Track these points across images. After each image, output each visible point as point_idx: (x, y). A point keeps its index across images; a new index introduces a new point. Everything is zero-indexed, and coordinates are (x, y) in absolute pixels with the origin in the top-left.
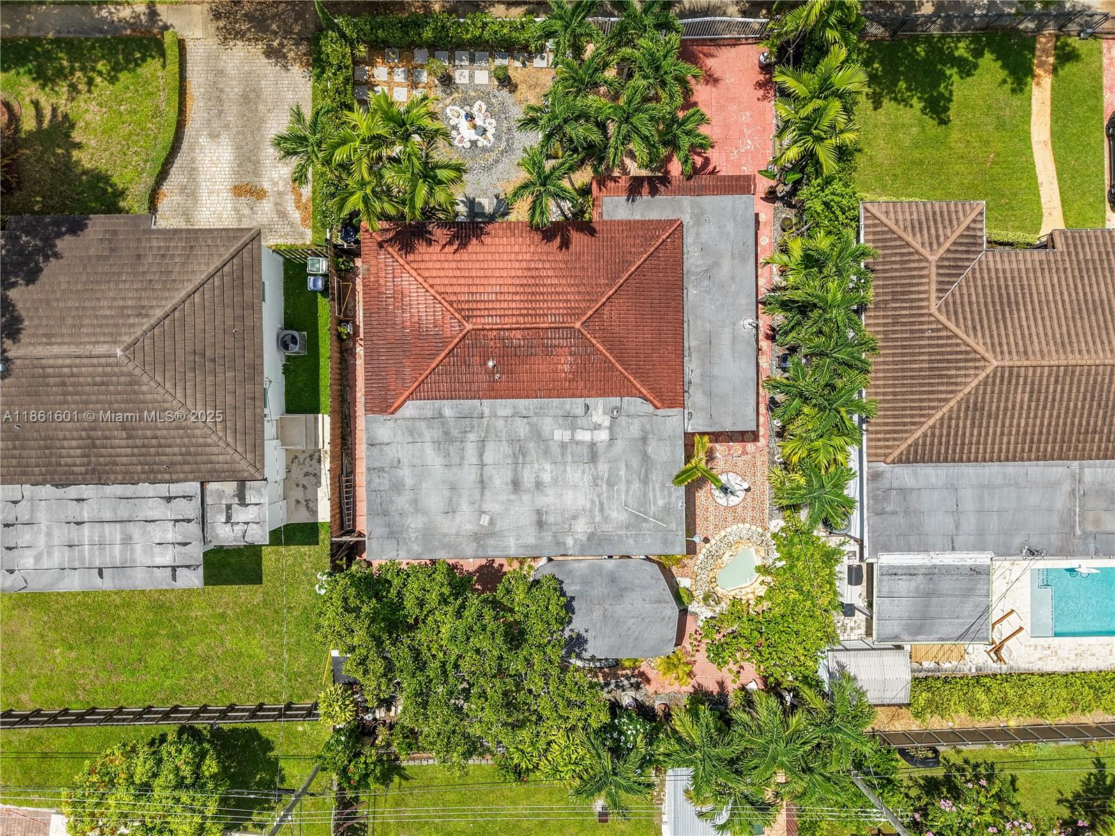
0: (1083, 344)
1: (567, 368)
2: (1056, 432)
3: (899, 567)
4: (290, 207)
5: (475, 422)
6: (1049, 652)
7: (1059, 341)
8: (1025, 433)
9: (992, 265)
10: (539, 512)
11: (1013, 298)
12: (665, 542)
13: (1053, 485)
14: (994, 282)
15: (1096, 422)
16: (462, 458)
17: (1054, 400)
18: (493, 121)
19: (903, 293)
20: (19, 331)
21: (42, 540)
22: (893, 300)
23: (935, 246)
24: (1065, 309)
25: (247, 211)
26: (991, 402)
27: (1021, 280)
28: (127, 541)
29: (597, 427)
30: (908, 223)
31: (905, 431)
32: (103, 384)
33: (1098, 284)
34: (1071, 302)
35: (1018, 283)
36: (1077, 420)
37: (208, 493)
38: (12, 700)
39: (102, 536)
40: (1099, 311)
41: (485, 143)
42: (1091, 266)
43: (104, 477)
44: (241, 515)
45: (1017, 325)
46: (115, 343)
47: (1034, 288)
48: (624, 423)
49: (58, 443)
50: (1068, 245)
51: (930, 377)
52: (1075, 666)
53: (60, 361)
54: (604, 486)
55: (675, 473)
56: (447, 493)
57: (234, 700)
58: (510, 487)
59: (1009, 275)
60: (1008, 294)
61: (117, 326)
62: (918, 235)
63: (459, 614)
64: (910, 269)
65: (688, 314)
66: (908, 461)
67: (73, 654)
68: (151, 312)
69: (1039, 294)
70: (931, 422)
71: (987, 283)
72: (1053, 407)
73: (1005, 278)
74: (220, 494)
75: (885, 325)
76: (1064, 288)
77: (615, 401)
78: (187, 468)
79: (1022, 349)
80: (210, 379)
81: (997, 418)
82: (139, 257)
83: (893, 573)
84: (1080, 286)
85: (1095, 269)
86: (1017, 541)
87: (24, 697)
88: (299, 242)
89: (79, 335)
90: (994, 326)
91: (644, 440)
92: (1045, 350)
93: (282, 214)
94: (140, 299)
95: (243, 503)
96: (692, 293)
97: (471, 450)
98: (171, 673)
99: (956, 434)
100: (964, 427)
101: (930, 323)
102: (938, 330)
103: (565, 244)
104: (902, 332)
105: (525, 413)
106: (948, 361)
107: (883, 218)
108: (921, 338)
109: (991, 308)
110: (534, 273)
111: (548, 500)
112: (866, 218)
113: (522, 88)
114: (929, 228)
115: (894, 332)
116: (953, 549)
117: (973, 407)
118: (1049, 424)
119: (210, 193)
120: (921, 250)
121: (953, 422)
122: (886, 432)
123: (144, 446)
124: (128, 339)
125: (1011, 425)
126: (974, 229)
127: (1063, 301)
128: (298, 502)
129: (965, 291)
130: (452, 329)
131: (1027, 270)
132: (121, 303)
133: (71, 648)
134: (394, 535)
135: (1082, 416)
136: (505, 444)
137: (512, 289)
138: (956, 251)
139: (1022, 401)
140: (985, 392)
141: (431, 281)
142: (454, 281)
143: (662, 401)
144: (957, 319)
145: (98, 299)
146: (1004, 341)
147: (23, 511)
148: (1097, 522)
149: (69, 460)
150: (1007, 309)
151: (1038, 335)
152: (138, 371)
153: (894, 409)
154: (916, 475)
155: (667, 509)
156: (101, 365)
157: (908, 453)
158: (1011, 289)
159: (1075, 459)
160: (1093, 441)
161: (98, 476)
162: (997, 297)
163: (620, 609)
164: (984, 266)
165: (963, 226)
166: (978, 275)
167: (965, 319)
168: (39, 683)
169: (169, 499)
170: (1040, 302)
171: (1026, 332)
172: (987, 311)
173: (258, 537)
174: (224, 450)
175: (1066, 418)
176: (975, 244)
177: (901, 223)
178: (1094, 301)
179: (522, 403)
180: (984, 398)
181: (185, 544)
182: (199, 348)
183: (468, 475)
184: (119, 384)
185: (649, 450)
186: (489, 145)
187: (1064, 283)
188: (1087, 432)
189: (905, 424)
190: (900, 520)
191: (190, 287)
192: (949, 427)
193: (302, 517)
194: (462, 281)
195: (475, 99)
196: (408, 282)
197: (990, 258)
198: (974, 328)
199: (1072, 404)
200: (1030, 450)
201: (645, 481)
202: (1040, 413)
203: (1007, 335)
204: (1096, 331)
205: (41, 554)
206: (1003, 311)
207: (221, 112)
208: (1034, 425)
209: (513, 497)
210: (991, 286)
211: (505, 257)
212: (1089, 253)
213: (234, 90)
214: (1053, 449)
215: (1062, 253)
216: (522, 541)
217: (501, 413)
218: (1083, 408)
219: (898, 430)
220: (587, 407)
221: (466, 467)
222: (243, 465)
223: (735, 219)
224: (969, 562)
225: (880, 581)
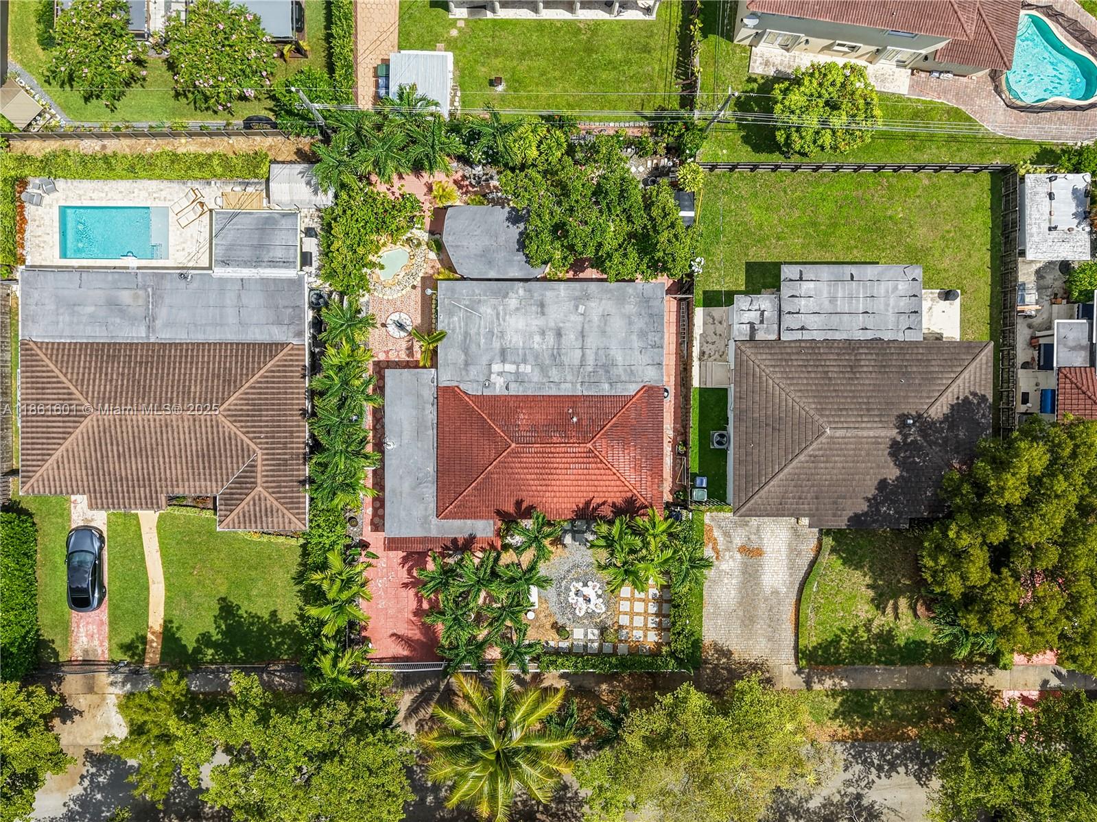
0: (152, 426)
1: (522, 416)
2: (169, 363)
3: (282, 267)
4: (721, 540)
5: (587, 379)
6: (155, 195)
7: (169, 428)
8: (191, 363)
9: (214, 484)
10: (543, 314)
11: (200, 459)
12: (453, 291)
13: (169, 325)
14: (213, 472)
15: (140, 369)
16: (596, 354)
17: (172, 387)
18: (571, 601)
19: (279, 465)
20: (891, 447)
21: (892, 302)
22: (286, 460)
23: (257, 497)
24: (163, 451)
25: (753, 537)
26: (218, 386)
27: (193, 473)
28: (833, 300)
29: (500, 374)
30: (275, 514)
31: (278, 366)
32: (841, 410)
33: (137, 469)
34: (158, 457)
35: (196, 471)
36: (154, 371)
37: (776, 332)
38: (935, 180)
39: (850, 303)
40: (138, 450)
41: (576, 585)
42: (141, 483)
43: (846, 345)
44: (753, 316)
45: (199, 440)
46: (831, 437)
47: (184, 467)
48: (481, 376)
49: (876, 369)
50: (157, 498)
51: (260, 405)
52: (134, 184)
53: (869, 425)
54: (496, 331)
55: (445, 340)
56: (608, 329)
57: (773, 174)
58: (563, 332)
59: (202, 477)
60: (204, 463)
61: (831, 449)
62: (268, 506)
63: (600, 245)
64: (274, 482)
65: (433, 453)
66: (277, 344)
67: (889, 213)
68: (808, 458)
69: (181, 463)
70: (262, 372)
71: (219, 471)
72: (173, 381)
73: (205, 475)
74: (767, 331)
75: (292, 443)
76: (162, 467)
77: (487, 392)
78: (789, 350)
79: (197, 423)
80: (770, 412)
81: (213, 375)
82: (817, 498)
83: (286, 263)
84: (151, 469)
85: (138, 480)
86: (195, 285)
87: (926, 182)
88: (714, 514)
89: (856, 443)
90: (216, 439)
91: (467, 364)
92: (180, 422)
93: (727, 534)
94: (815, 468)
95: (752, 324)
96: (431, 468)
97: (590, 360)
98: (818, 196)
99: (242, 363)
100: (236, 368)
101: (261, 443)
102: (255, 438)
103: (519, 503)
104: (280, 438)
105: (552, 385)
106: (248, 415)
107: (293, 519)
108: (267, 432)
109: (217, 453)
110: (544, 483)
111: (536, 322)
112: (305, 519)
113: (548, 626)
114: (260, 511)
115: (286, 437)
116: (242, 280)
117: (231, 383)
118: (174, 369)
119: (779, 551)
120: (267, 495)
121: (244, 372)
122: (292, 366)
123: (817, 366)
124: (823, 439)
125: (203, 369)
126: (226, 510)
127: (164, 457)
128: (720, 323)
129: (235, 465)
130: (601, 444)
131: (188, 480)
132: (828, 465)
133: (890, 217)
134: (645, 301)
135: (151, 374)
136: (566, 363)
137: (558, 471)
138: (241, 494)
139: (196, 386)
140: (223, 393)
141: (615, 477)
142: (599, 477)
143: (454, 392)
144: (242, 445)
145: (844, 468)
146: (209, 429)
147: (905, 322)
148: (136, 297)
149: (869, 357)
150: (205, 452)
151: (184, 433)
152: (816, 417)
153: (286, 382)
154: (270, 334)
155: (450, 314)
156: (842, 422)
157: (276, 351)
158: (201, 467)
159: (154, 344)
160: (142, 356)
161: (851, 346)
162: (212, 461)
163: (486, 241)
164: (220, 483)
165: (235, 512)
166: (225, 477)
167: (237, 446)
168: (915, 192)
169: (803, 328)
170: (181, 457)
171: (193, 435)
172: (220, 451)
173: (742, 300)
174: (761, 363)
175: (163, 373)
176: (226, 499)
177: (280, 515)
178: (141, 457)
179: (553, 392)
180: (224, 389)
181: (793, 296)
182: (776, 433)
183: (593, 341)
184: (830, 409)
185: (463, 357)
186: (574, 583)
187: (162, 470)
188: (147, 363)
189: (279, 371)
190: (281, 303)
191: (781, 476)
192: (247, 369)
193: (718, 312)
194: (594, 477)
195: (584, 617)
196: (631, 477)
197: (214, 489)
198: (230, 439)
199: (159, 383)
200: (187, 350)
201: (466, 334)
202: (182, 377)
203: (207, 433)
204: (142, 435)
205: (893, 292)
206: (208, 451)
207: (770, 610)
208: (185, 368)
209: (561, 325)
210: (216, 469)
211: (564, 494)
212: (142, 492)
213: (761, 627)
214: (170, 351)
215: (162, 493)
216: (556, 293)
217: (569, 385)
218: (151, 381)
219: (284, 367)
220: (507, 388)
221: (594, 347)
222: (749, 352)
223: (399, 520)
224: (230, 269)
225: (296, 258)
